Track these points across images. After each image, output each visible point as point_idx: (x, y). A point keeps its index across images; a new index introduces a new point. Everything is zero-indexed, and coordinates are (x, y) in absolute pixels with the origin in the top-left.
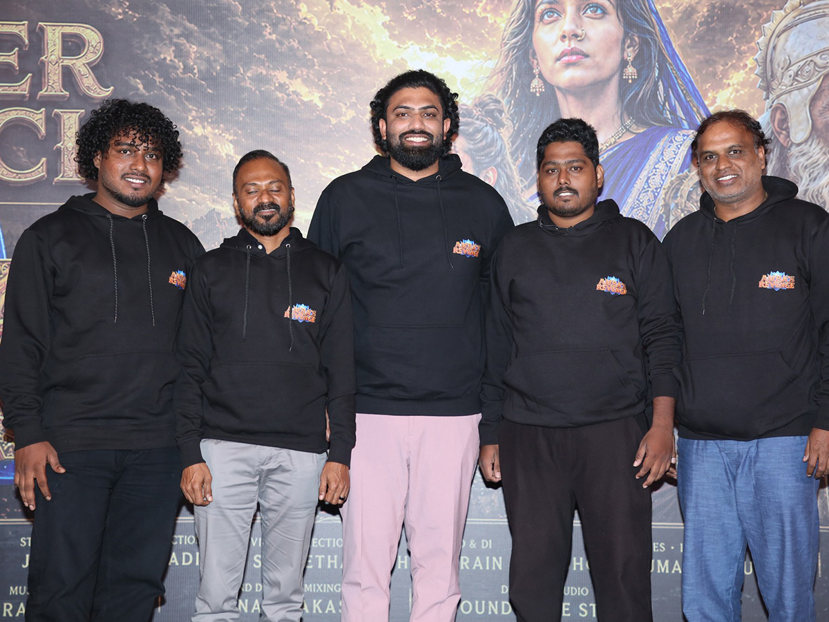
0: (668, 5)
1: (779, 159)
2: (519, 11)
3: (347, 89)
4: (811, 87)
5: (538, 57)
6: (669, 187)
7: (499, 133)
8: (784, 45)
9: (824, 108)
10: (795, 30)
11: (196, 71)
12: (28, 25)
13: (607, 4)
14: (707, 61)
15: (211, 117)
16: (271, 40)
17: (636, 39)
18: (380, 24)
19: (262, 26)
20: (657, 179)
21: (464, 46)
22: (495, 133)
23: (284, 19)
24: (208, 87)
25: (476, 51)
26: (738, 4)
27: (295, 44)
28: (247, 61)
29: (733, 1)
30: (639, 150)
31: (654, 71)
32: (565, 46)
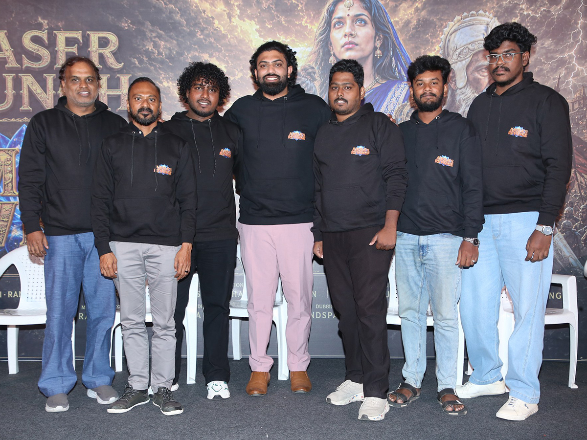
0: (397, 19)
1: (451, 96)
2: (323, 22)
3: (238, 62)
4: (466, 60)
5: (333, 45)
6: (398, 110)
7: (314, 84)
8: (454, 39)
9: (473, 70)
10: (459, 32)
11: (164, 54)
12: (82, 33)
13: (367, 19)
14: (416, 47)
15: (171, 78)
16: (201, 38)
17: (381, 36)
18: (254, 30)
19: (196, 32)
20: (392, 106)
21: (296, 40)
22: (312, 84)
23: (207, 28)
24: (170, 62)
25: (302, 43)
26: (431, 19)
27: (212, 40)
28: (189, 49)
29: (429, 17)
30: (383, 91)
31: (390, 52)
32: (346, 40)
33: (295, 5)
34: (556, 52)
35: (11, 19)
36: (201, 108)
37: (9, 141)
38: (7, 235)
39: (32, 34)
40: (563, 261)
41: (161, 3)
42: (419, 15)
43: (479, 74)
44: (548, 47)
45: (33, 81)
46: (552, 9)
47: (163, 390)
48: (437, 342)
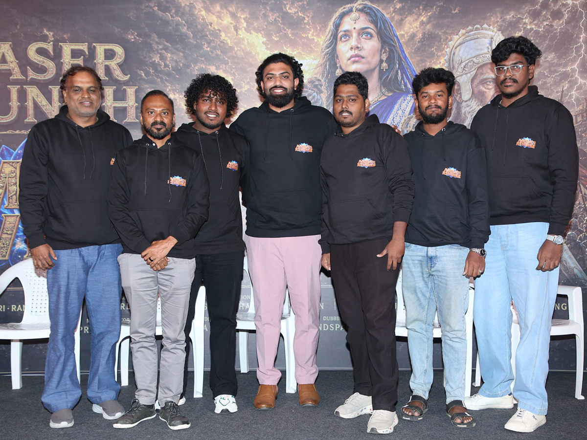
0: (402, 32)
1: (456, 108)
2: (329, 35)
3: (245, 75)
4: (472, 73)
5: (339, 58)
6: (404, 122)
7: (320, 96)
8: (459, 52)
9: (478, 83)
10: (464, 45)
11: (170, 67)
12: (88, 45)
13: (373, 32)
14: (422, 60)
15: (178, 90)
16: (208, 51)
17: (387, 49)
18: (261, 42)
19: (203, 44)
20: (398, 118)
21: (302, 53)
22: (319, 96)
23: (213, 40)
24: (177, 74)
25: (308, 55)
26: (436, 32)
27: (219, 53)
28: (196, 61)
29: (434, 31)
30: (389, 104)
31: (396, 65)
32: (352, 53)
33: (301, 18)
34: (560, 65)
35: (16, 31)
36: (209, 121)
37: (13, 153)
38: (11, 248)
39: (37, 46)
40: (568, 272)
41: (168, 15)
42: (424, 29)
43: (484, 87)
44: (551, 61)
45: (38, 93)
46: (555, 23)
47: (170, 404)
48: (445, 354)
